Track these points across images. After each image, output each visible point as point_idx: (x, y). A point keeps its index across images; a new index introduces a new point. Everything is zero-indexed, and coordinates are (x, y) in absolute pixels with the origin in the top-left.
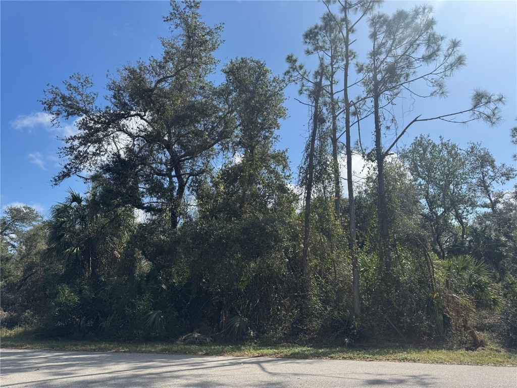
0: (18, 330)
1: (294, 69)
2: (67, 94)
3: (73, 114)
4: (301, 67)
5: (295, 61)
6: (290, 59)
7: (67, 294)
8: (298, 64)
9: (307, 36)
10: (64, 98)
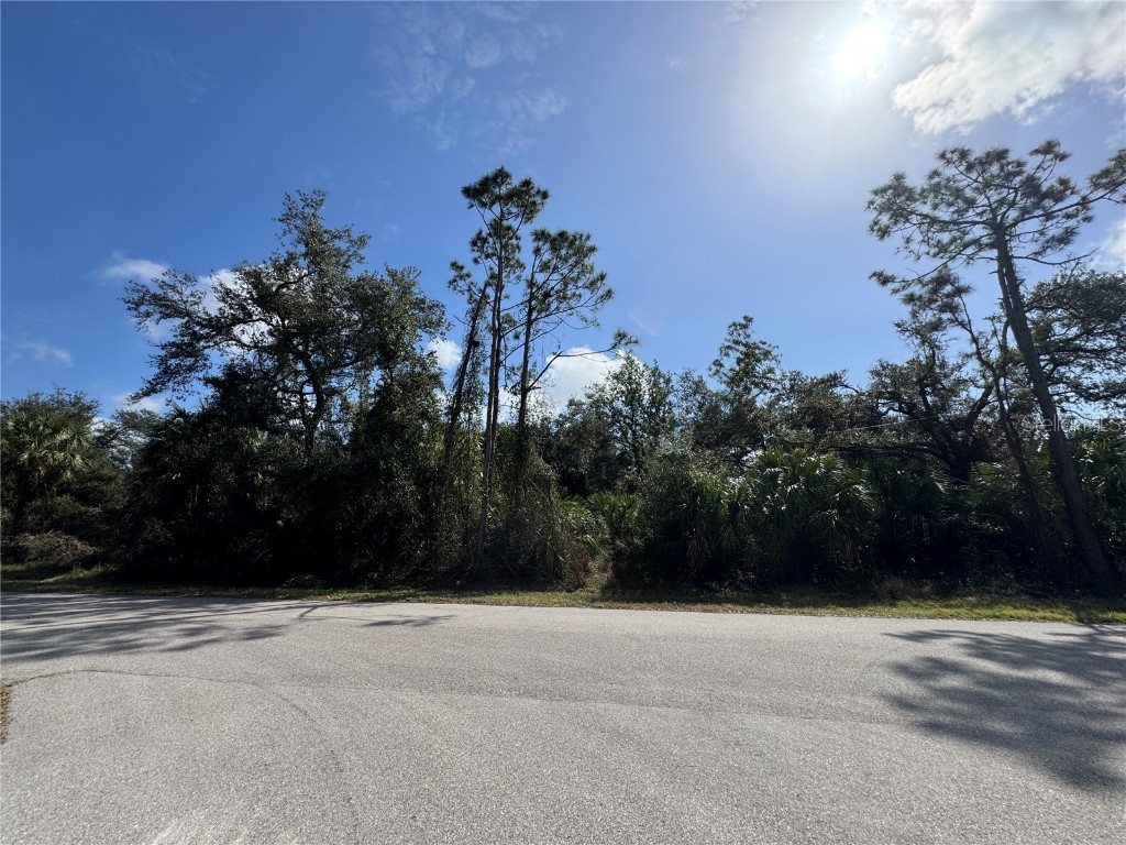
0: (99, 569)
1: (461, 277)
2: (159, 292)
3: (166, 316)
4: (468, 276)
5: (462, 268)
6: (455, 266)
7: (156, 530)
8: (465, 271)
9: (474, 243)
10: (155, 297)
